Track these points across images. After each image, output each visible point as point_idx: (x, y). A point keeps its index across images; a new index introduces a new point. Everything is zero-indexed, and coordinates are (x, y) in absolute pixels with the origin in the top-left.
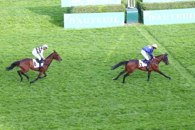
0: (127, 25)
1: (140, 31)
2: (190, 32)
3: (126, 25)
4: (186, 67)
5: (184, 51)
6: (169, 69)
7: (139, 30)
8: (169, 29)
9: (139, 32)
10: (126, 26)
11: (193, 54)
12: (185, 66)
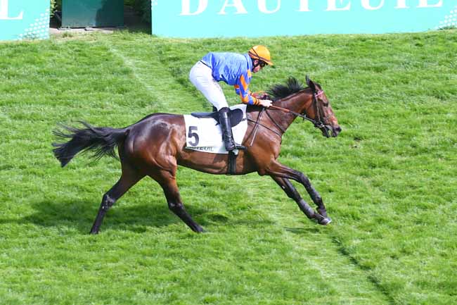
0: (65, 35)
1: (134, 69)
2: (393, 82)
3: (56, 36)
4: (366, 268)
5: (359, 179)
6: (280, 272)
7: (129, 63)
8: (284, 62)
9: (126, 72)
10: (60, 41)
11: (407, 200)
12: (362, 263)
